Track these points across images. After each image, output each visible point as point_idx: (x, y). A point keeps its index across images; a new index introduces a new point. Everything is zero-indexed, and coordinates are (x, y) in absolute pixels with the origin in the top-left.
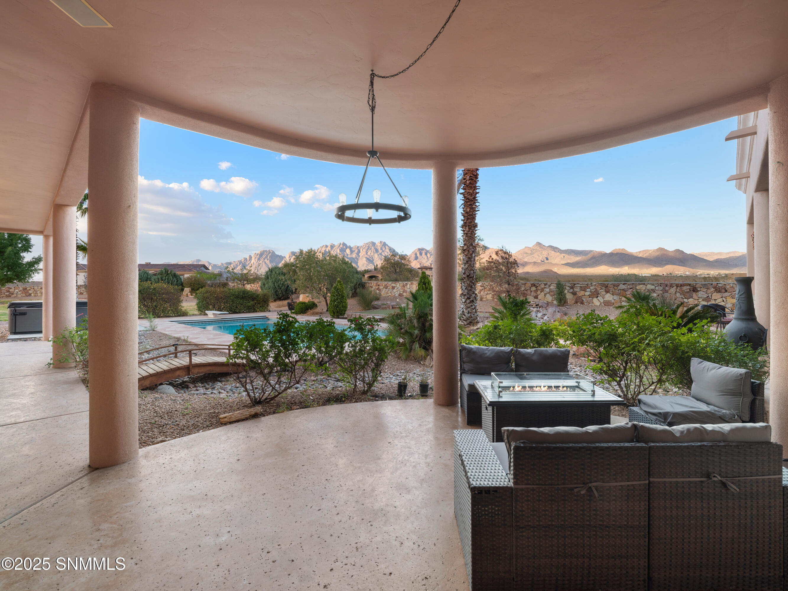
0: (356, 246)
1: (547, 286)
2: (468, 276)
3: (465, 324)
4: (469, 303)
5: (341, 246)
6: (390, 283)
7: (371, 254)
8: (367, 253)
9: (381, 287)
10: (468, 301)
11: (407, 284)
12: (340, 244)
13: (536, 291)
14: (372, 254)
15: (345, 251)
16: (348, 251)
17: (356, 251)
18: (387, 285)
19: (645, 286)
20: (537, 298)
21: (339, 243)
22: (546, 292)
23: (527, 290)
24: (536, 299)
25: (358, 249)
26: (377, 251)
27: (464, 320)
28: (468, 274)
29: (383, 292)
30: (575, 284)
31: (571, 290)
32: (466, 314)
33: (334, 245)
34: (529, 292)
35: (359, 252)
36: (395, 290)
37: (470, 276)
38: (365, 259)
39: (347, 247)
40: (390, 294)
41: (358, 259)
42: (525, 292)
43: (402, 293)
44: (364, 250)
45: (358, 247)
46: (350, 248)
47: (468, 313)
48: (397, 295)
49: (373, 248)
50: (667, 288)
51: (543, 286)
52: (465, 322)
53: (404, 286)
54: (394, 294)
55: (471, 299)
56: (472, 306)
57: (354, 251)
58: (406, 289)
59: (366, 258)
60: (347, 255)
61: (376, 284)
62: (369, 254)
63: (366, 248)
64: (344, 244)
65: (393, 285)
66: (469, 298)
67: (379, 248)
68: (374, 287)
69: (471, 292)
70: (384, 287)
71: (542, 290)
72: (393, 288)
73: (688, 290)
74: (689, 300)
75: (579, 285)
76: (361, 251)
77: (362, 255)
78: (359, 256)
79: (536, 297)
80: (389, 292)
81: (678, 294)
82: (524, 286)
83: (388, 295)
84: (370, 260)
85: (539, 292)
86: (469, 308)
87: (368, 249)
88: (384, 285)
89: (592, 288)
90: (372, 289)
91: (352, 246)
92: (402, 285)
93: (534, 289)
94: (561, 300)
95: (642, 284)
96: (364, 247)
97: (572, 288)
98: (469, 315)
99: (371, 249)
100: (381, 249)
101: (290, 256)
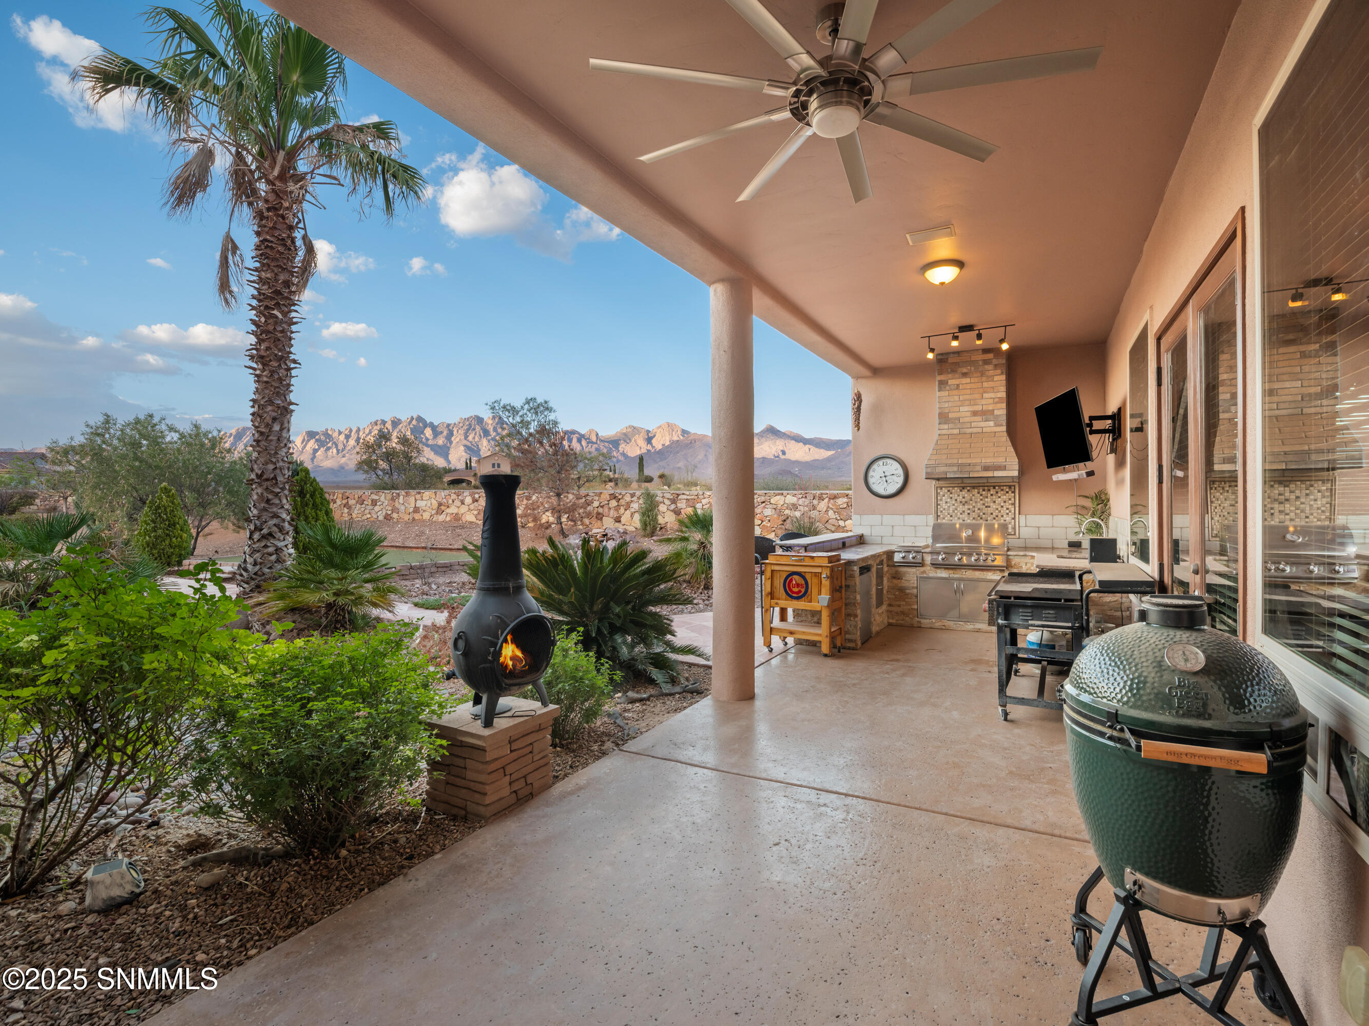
0: (443, 423)
1: (635, 499)
2: (259, 476)
3: (247, 590)
4: (259, 540)
5: (414, 422)
6: (368, 493)
7: (474, 438)
8: (466, 437)
9: (352, 502)
10: (256, 536)
11: (398, 495)
12: (412, 418)
13: (617, 508)
14: (477, 439)
15: (422, 433)
16: (428, 432)
17: (445, 433)
18: (363, 497)
19: (782, 498)
20: (620, 521)
21: (409, 417)
22: (633, 510)
23: (602, 507)
24: (617, 524)
25: (449, 430)
26: (486, 433)
27: (242, 581)
28: (259, 472)
29: (356, 512)
30: (678, 495)
31: (673, 507)
32: (250, 567)
33: (399, 420)
34: (606, 510)
35: (451, 434)
36: (377, 508)
37: (265, 477)
38: (462, 448)
39: (426, 425)
40: (369, 516)
41: (449, 448)
42: (600, 510)
43: (389, 512)
44: (462, 432)
45: (448, 425)
46: (434, 428)
47: (255, 564)
48: (381, 518)
49: (478, 428)
50: (815, 502)
51: (628, 498)
52: (245, 586)
53: (393, 499)
54: (375, 516)
55: (265, 531)
56: (266, 546)
57: (442, 432)
58: (397, 505)
59: (465, 446)
60: (427, 439)
61: (343, 494)
62: (470, 438)
63: (465, 427)
64: (420, 419)
65: (374, 497)
66: (258, 529)
67: (490, 428)
68: (339, 502)
69: (265, 513)
70: (357, 502)
71: (628, 506)
72: (374, 503)
73: (845, 506)
74: (847, 523)
75: (685, 497)
76: (455, 432)
77: (458, 440)
78: (451, 443)
79: (618, 520)
80: (367, 511)
81: (831, 513)
82: (597, 498)
83: (365, 517)
84: (472, 450)
85: (622, 510)
86: (258, 551)
87: (468, 430)
88: (356, 496)
89: (704, 501)
90: (335, 505)
91: (436, 424)
92: (389, 496)
93: (614, 503)
94: (646, 525)
95: (779, 494)
96: (461, 425)
97: (674, 501)
98: (258, 567)
99: (474, 429)
100: (495, 430)
101: (304, 440)
